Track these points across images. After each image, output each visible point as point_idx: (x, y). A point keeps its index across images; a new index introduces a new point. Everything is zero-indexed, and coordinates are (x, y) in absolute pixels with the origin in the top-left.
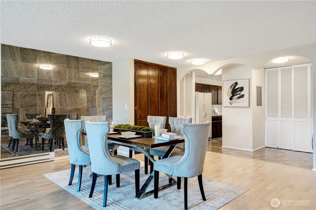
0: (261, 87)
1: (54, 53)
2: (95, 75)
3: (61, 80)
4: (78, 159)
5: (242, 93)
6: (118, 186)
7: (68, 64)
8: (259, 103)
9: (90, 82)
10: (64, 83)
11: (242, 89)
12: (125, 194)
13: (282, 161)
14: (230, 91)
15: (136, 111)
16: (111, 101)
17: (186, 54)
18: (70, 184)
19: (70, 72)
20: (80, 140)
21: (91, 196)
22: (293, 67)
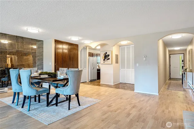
0: (118, 55)
1: (8, 34)
2: (35, 47)
3: (13, 49)
4: (17, 89)
5: (109, 57)
6: (39, 102)
7: (17, 41)
8: (117, 62)
9: (30, 51)
10: (14, 50)
11: (109, 55)
12: (41, 106)
13: (124, 88)
14: (104, 56)
15: (55, 66)
16: (43, 60)
17: (80, 38)
18: (13, 102)
19: (18, 45)
20: (18, 79)
21: (22, 107)
22: (131, 46)
